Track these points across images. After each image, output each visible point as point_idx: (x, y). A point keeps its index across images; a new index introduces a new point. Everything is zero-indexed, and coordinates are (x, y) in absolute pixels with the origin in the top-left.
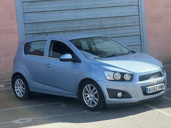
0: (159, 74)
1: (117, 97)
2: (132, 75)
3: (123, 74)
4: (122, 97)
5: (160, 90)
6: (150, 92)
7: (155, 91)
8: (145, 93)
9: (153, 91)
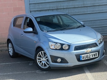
0: (95, 45)
1: (57, 62)
2: (69, 46)
3: (62, 45)
4: (61, 62)
5: (93, 57)
6: (83, 59)
7: (89, 58)
8: (79, 60)
9: (87, 59)
